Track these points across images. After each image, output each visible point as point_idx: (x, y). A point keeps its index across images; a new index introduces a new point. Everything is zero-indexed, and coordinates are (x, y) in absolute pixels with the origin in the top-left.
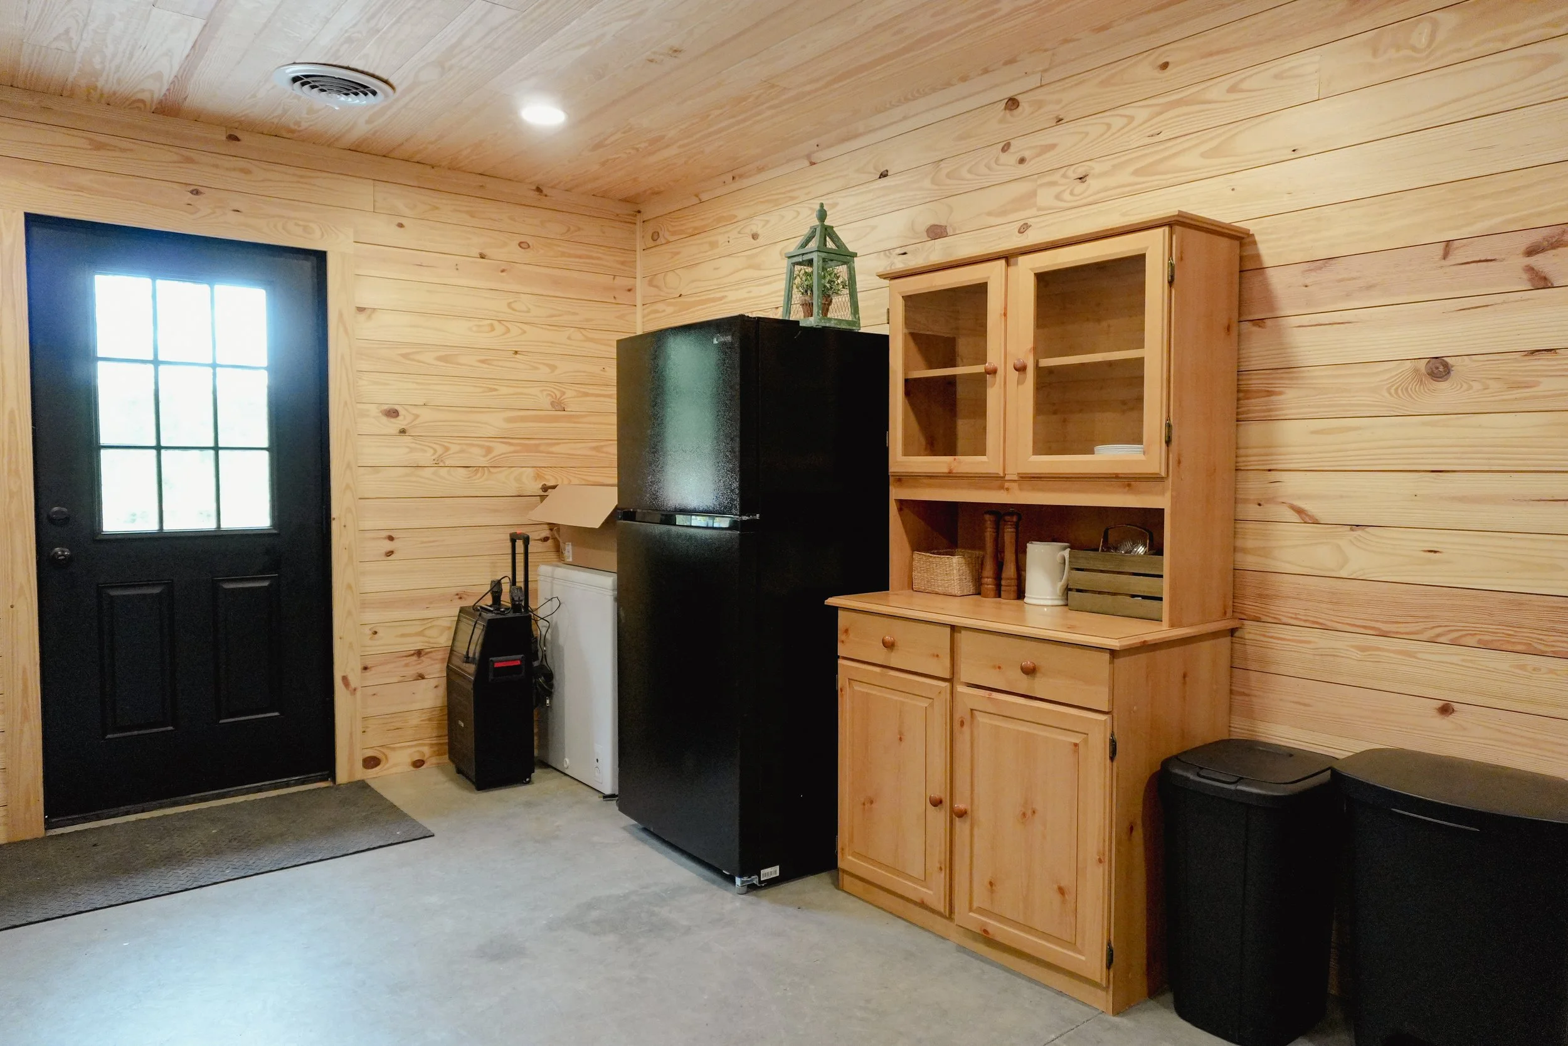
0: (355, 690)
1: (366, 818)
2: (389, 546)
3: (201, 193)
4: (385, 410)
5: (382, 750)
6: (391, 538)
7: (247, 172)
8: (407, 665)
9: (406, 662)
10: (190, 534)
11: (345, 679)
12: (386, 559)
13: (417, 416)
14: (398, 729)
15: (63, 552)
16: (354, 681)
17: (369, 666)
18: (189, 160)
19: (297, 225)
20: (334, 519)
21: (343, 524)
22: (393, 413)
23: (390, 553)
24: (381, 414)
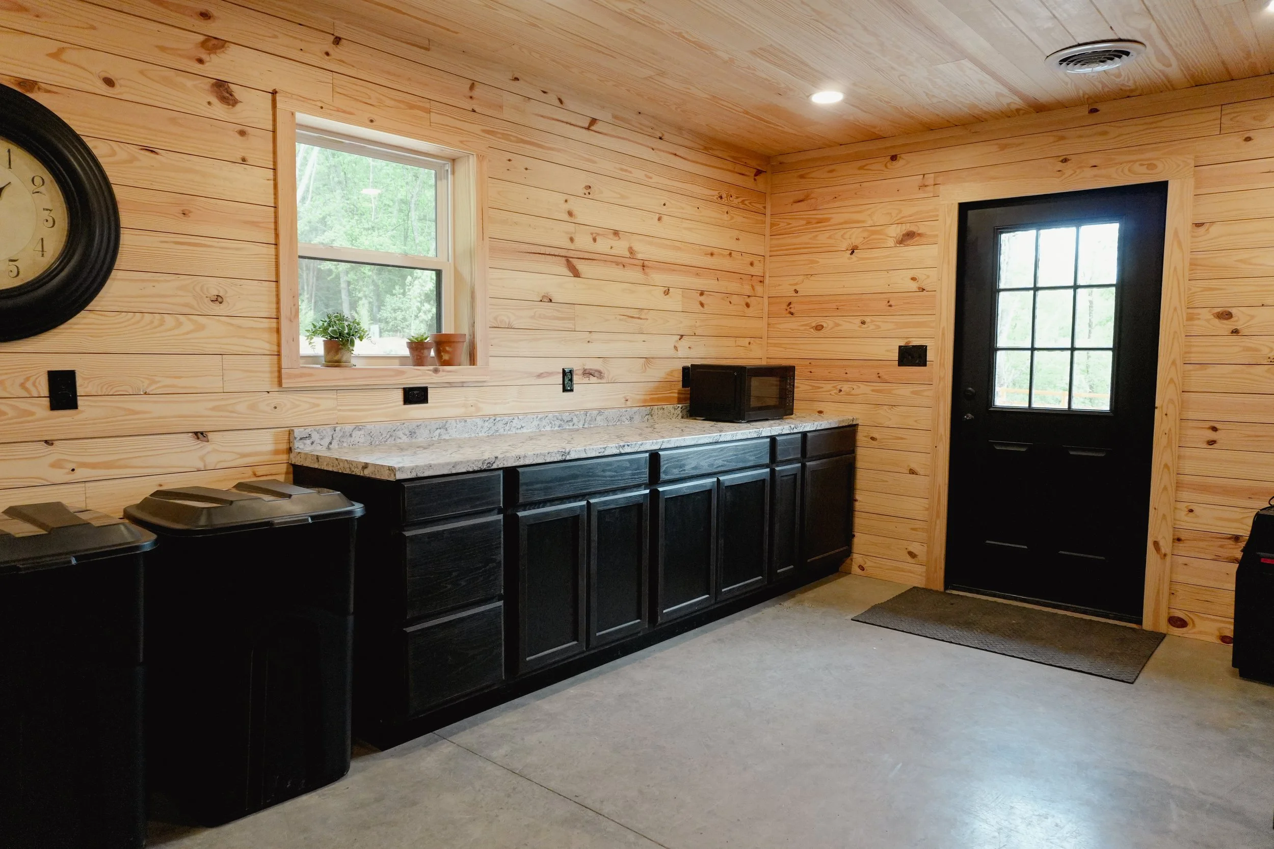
0: (1165, 555)
1: (1111, 654)
2: (1212, 435)
3: (1069, 160)
4: (1216, 313)
5: (1189, 615)
6: (1214, 429)
7: (1105, 133)
8: (1221, 546)
9: (1220, 543)
10: (1042, 411)
11: (1156, 544)
12: (1208, 447)
13: (1252, 317)
14: (1207, 601)
15: (967, 417)
16: (1166, 547)
17: (1183, 538)
18: (1062, 138)
19: (1142, 165)
20: (1157, 407)
21: (1165, 413)
22: (1226, 315)
23: (1212, 442)
24: (1213, 317)
